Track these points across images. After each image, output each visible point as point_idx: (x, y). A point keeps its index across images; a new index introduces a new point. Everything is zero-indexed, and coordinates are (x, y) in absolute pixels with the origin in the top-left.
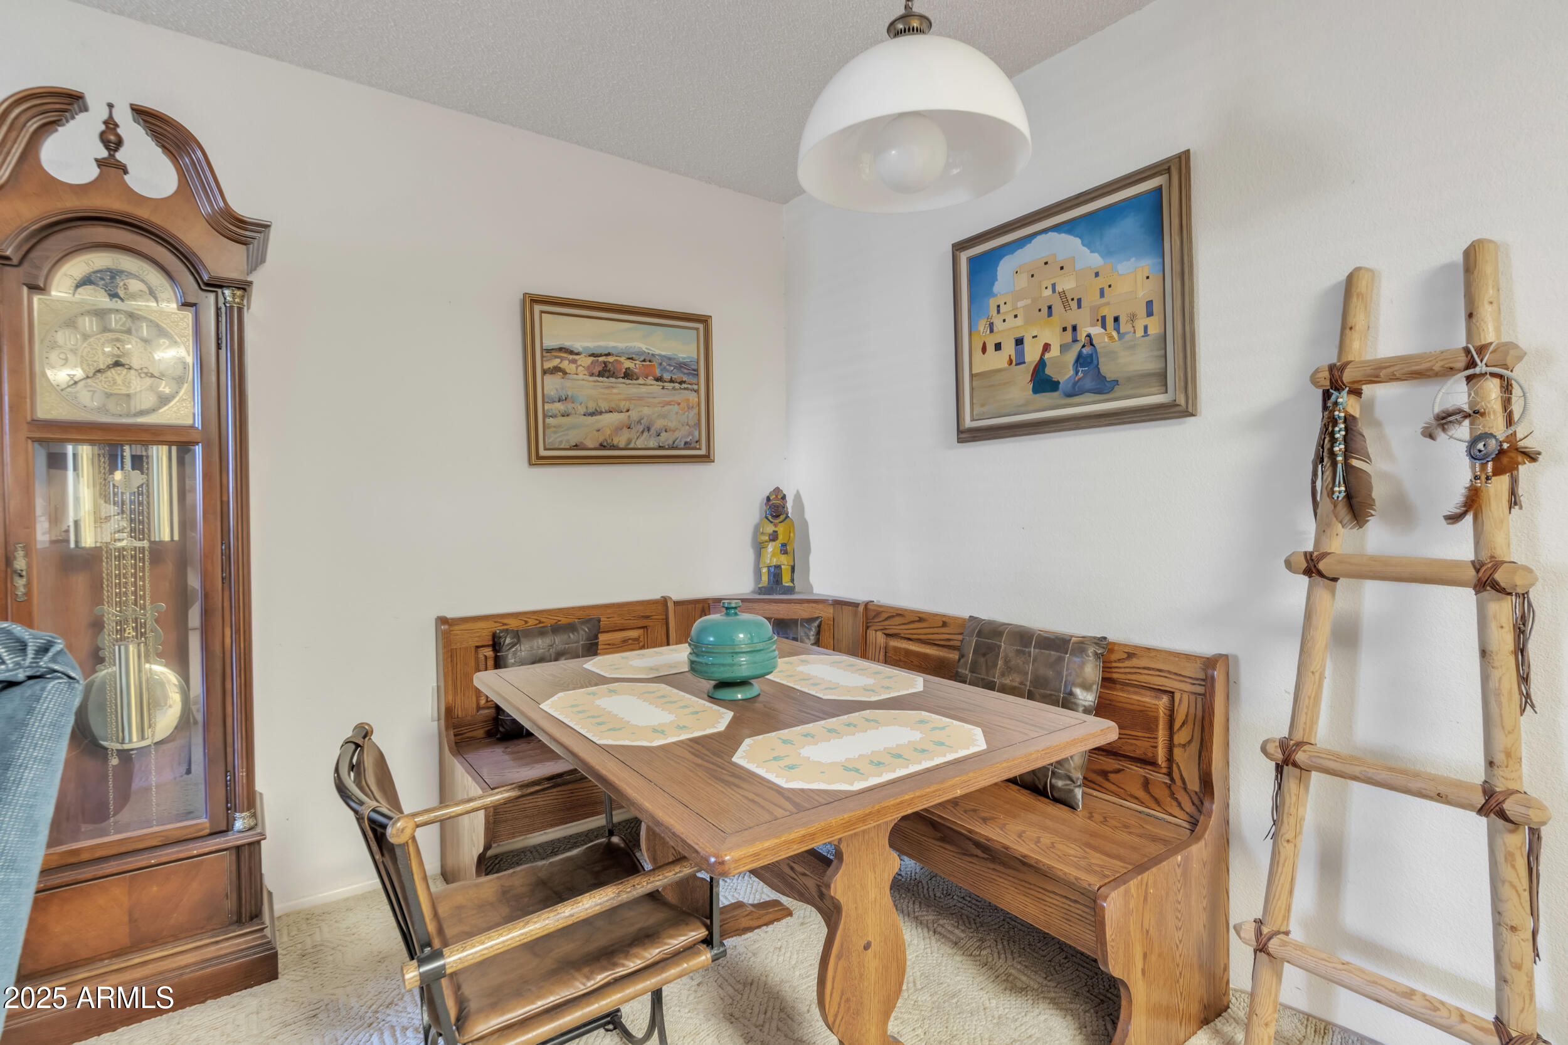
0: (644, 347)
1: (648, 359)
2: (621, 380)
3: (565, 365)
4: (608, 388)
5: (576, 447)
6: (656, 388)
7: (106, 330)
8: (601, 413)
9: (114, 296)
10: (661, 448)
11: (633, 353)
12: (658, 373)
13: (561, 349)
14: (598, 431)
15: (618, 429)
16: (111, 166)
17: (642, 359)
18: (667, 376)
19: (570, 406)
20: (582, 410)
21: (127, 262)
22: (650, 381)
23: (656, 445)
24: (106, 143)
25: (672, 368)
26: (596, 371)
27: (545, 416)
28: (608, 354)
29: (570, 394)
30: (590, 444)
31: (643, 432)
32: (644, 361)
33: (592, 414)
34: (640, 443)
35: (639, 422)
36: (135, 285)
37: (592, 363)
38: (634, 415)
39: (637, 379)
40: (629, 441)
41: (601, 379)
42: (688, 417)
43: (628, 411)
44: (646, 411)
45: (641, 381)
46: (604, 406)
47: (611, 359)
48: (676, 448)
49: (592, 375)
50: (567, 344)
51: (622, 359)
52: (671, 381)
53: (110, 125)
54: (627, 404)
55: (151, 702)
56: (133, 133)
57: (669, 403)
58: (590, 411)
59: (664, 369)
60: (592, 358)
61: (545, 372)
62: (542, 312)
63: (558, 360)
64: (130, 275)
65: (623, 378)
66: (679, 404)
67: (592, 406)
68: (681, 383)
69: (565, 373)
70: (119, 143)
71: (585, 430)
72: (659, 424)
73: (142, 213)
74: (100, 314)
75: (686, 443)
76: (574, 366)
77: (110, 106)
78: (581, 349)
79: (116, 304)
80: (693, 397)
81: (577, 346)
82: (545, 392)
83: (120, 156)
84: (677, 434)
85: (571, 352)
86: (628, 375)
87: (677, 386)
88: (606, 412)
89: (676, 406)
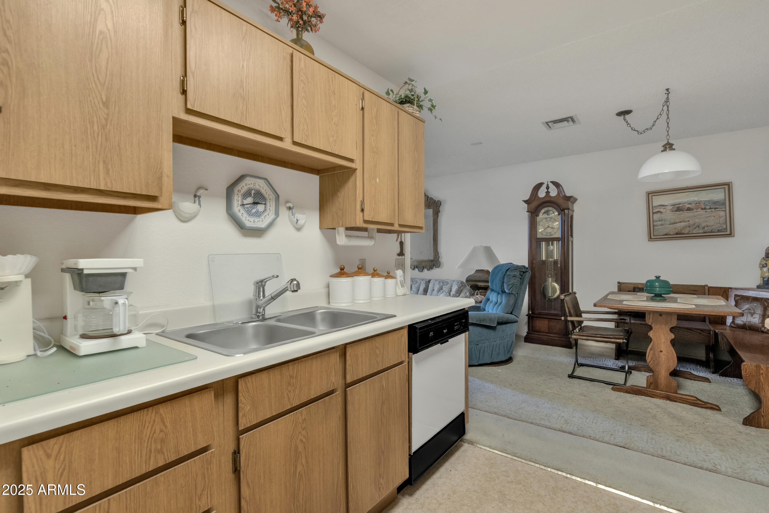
0: (696, 199)
1: (698, 203)
2: (685, 211)
3: (661, 210)
4: (679, 215)
5: (666, 235)
6: (703, 212)
7: (547, 221)
8: (676, 223)
9: (548, 215)
10: (704, 233)
11: (691, 202)
12: (703, 207)
13: (660, 206)
14: (675, 229)
15: (685, 227)
16: (548, 192)
17: (695, 203)
18: (707, 207)
19: (663, 222)
20: (669, 223)
21: (550, 208)
22: (699, 210)
23: (702, 231)
24: (547, 188)
25: (711, 204)
26: (674, 210)
27: (654, 226)
28: (680, 204)
29: (663, 218)
30: (671, 233)
31: (696, 228)
32: (696, 204)
33: (673, 224)
34: (694, 232)
35: (694, 224)
36: (551, 212)
37: (672, 208)
38: (691, 222)
39: (693, 210)
40: (689, 231)
41: (676, 212)
42: (719, 221)
43: (689, 221)
44: (697, 221)
45: (695, 211)
46: (677, 221)
47: (680, 205)
48: (713, 232)
49: (673, 212)
50: (662, 203)
51: (686, 205)
52: (710, 208)
53: (548, 185)
54: (688, 219)
55: (554, 290)
56: (551, 185)
57: (709, 217)
58: (672, 223)
59: (707, 205)
60: (672, 206)
61: (653, 213)
62: (652, 196)
63: (659, 209)
64: (550, 211)
65: (686, 211)
66: (714, 216)
67: (672, 221)
68: (715, 209)
69: (661, 212)
70: (549, 188)
71: (670, 229)
72: (704, 224)
73: (552, 199)
74: (546, 218)
75: (718, 230)
76: (665, 210)
77: (548, 182)
78: (668, 204)
79: (548, 216)
80: (722, 213)
81: (666, 204)
82: (654, 219)
83: (549, 190)
84: (713, 227)
85: (664, 206)
86: (689, 209)
87: (713, 210)
88: (679, 223)
89: (713, 217)
